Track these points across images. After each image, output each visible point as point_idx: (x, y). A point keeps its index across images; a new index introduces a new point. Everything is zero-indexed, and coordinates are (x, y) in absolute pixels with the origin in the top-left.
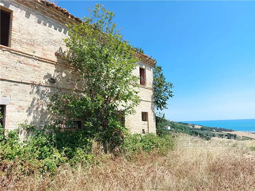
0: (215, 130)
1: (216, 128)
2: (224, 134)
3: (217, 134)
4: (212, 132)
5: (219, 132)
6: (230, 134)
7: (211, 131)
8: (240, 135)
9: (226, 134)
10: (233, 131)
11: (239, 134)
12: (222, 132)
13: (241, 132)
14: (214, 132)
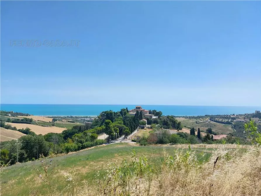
0: (10, 115)
1: (12, 112)
2: (20, 118)
3: (12, 118)
4: (6, 117)
5: (14, 116)
6: (26, 118)
7: (6, 115)
8: (35, 120)
9: (23, 119)
10: (30, 115)
11: (35, 118)
12: (18, 116)
13: (37, 116)
14: (8, 117)
